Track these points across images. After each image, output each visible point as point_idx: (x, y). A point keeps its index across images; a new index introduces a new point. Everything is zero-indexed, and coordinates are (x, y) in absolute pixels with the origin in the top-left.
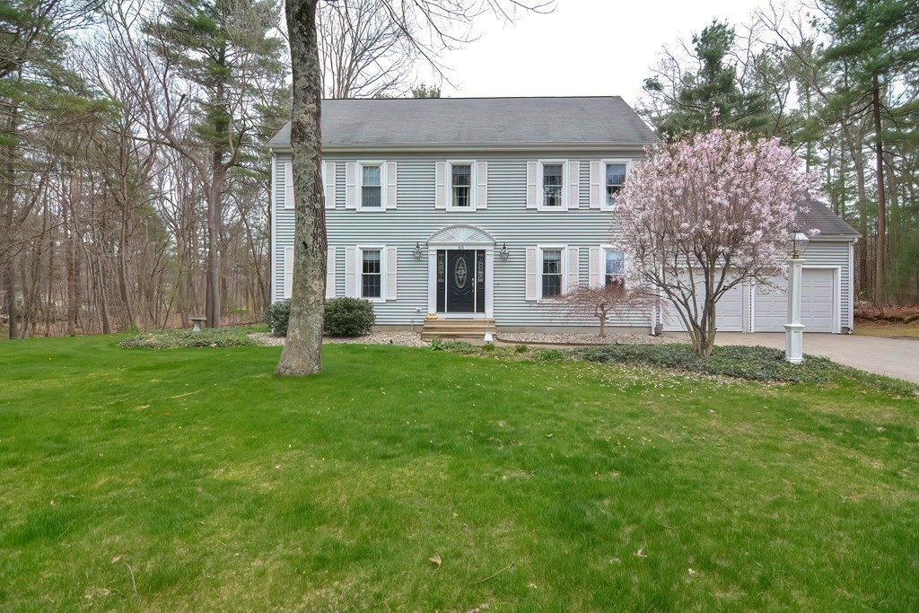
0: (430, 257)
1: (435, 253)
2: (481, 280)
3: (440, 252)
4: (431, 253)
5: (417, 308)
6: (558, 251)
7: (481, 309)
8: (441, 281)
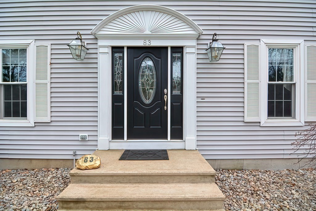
0: (100, 57)
1: (109, 51)
2: (177, 92)
3: (116, 50)
4: (101, 50)
5: (81, 134)
6: (291, 50)
7: (178, 134)
8: (118, 93)
